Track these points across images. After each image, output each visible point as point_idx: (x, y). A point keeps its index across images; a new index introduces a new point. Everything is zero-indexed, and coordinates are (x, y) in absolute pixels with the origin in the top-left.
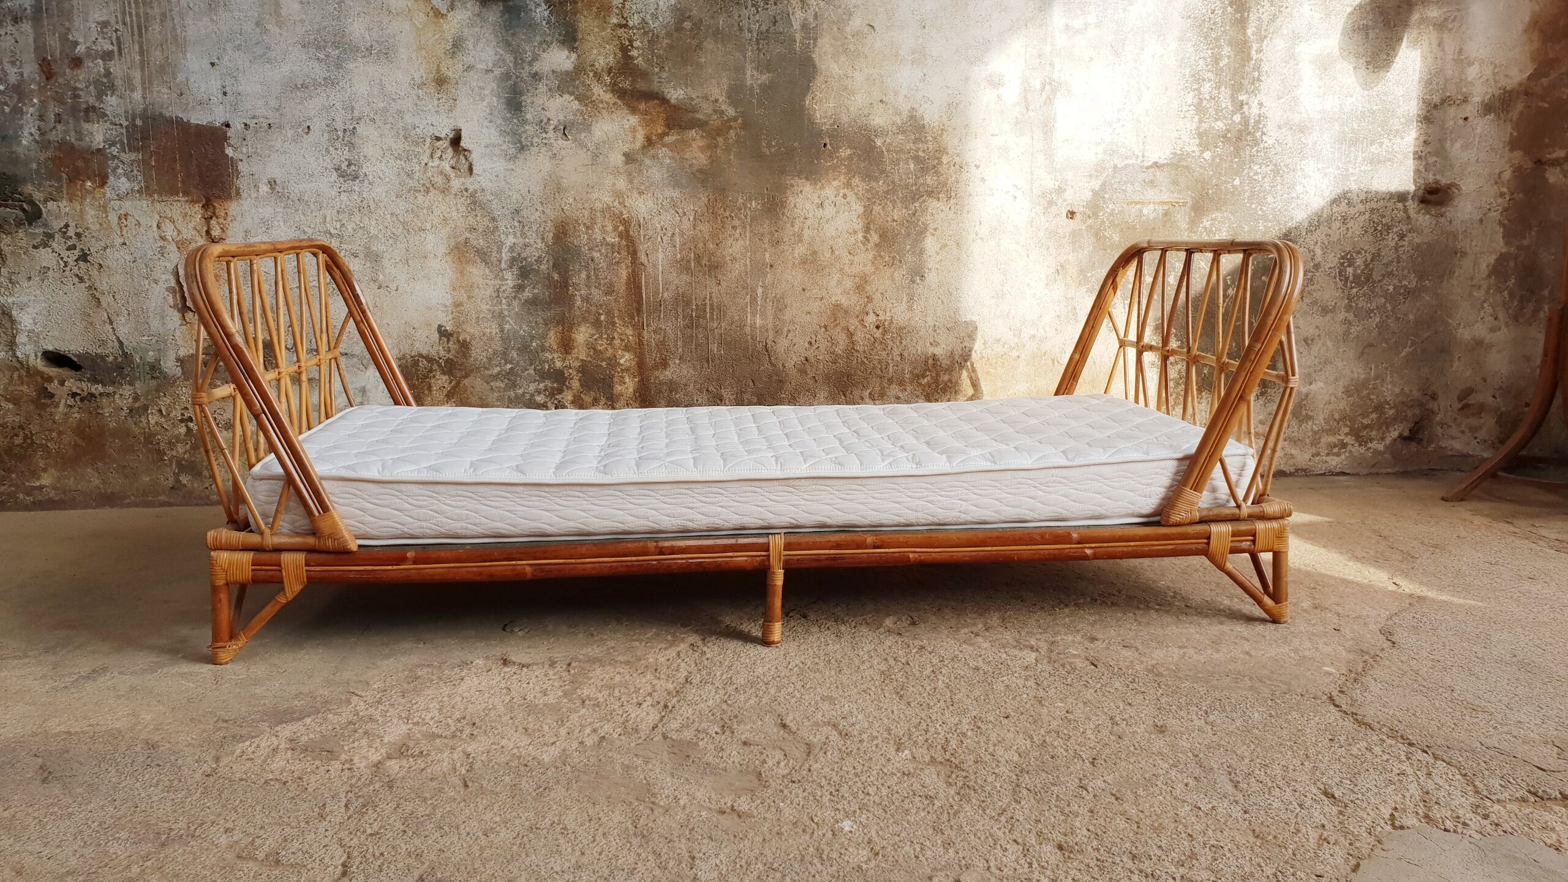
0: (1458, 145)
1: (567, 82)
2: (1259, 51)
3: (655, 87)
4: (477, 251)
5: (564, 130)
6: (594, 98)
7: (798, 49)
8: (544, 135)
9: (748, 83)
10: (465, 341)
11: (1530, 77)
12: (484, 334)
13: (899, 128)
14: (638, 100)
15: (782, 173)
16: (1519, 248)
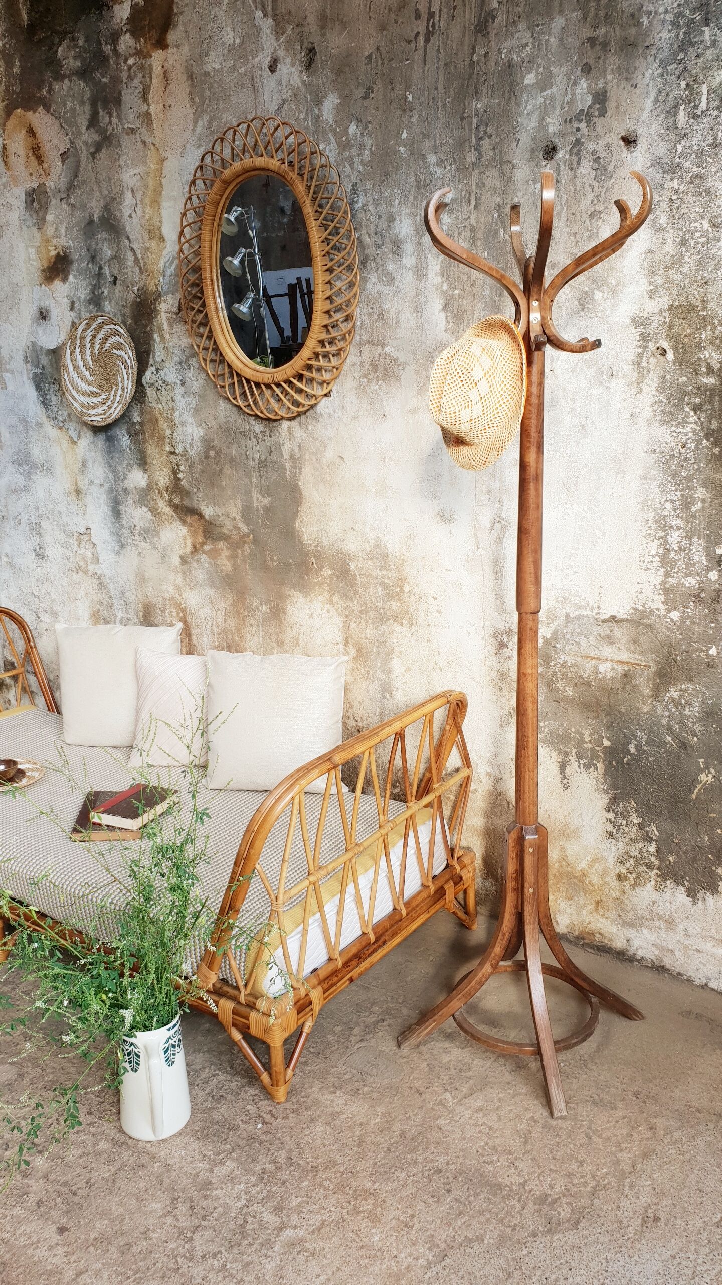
1: (145, 496)
3: (195, 504)
4: (104, 619)
5: (145, 535)
6: (159, 511)
7: (288, 477)
8: (133, 537)
9: (255, 505)
13: (367, 554)
14: (185, 514)
15: (283, 584)
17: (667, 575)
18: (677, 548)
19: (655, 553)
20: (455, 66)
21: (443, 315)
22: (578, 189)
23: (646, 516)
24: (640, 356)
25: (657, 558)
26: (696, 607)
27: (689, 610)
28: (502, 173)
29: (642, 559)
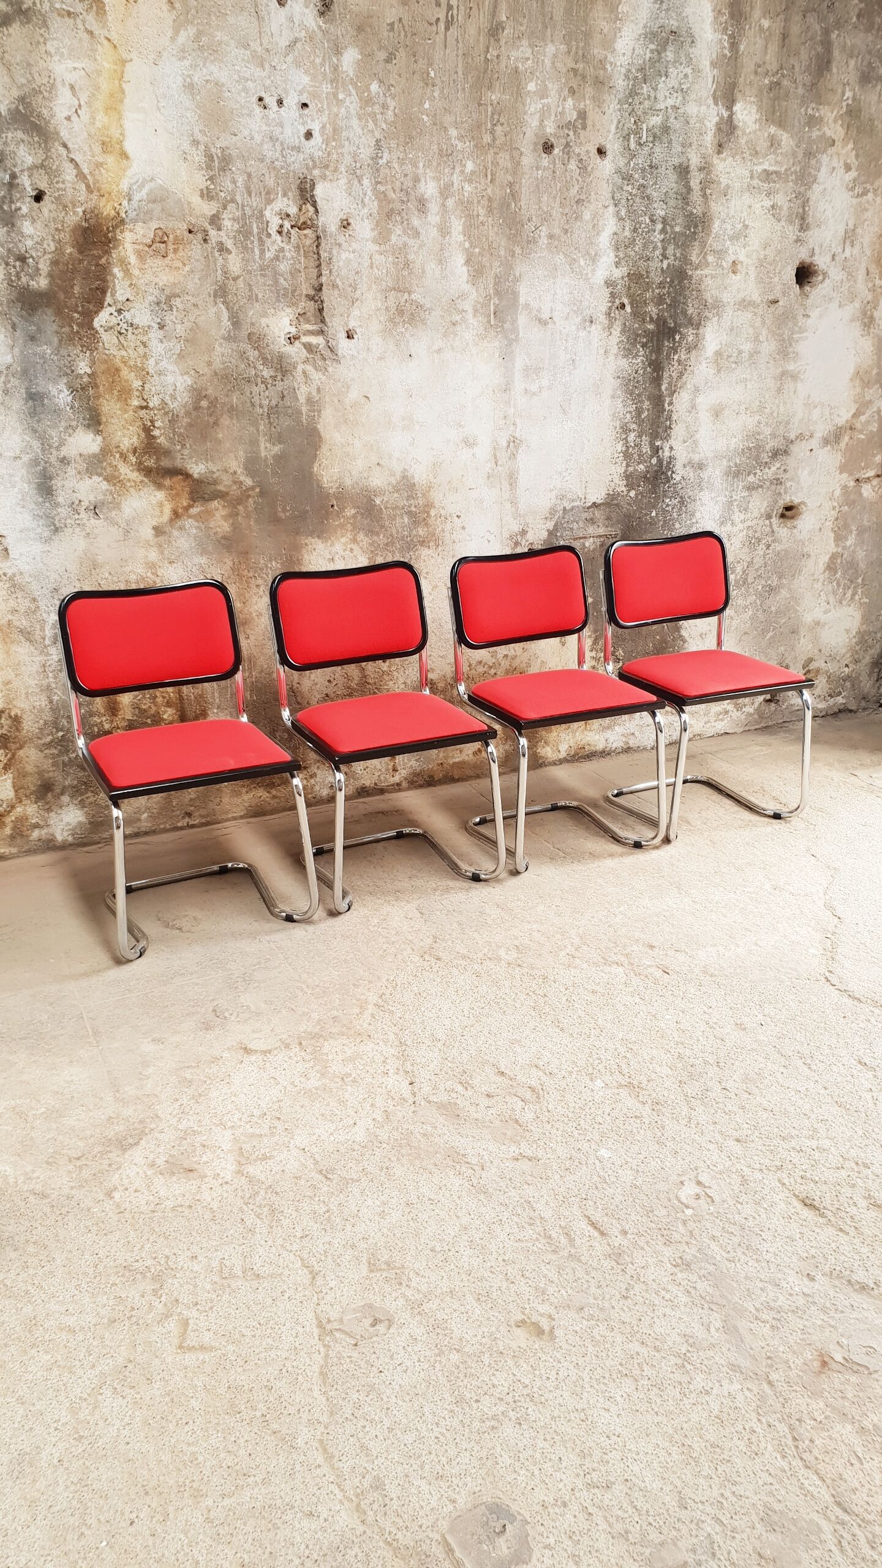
0: (806, 472)
1: (95, 464)
2: (671, 404)
3: (178, 463)
4: (21, 631)
5: (95, 509)
6: (122, 478)
7: (304, 421)
8: (77, 516)
9: (263, 455)
10: (16, 716)
11: (852, 417)
12: (34, 708)
13: (394, 487)
14: (163, 477)
15: (297, 534)
16: (844, 548)
17: (628, 466)
18: (633, 445)
19: (619, 450)
20: (472, 59)
21: (465, 269)
22: (568, 179)
23: (614, 424)
24: (610, 308)
25: (622, 454)
26: (644, 486)
27: (640, 488)
28: (512, 157)
29: (613, 456)
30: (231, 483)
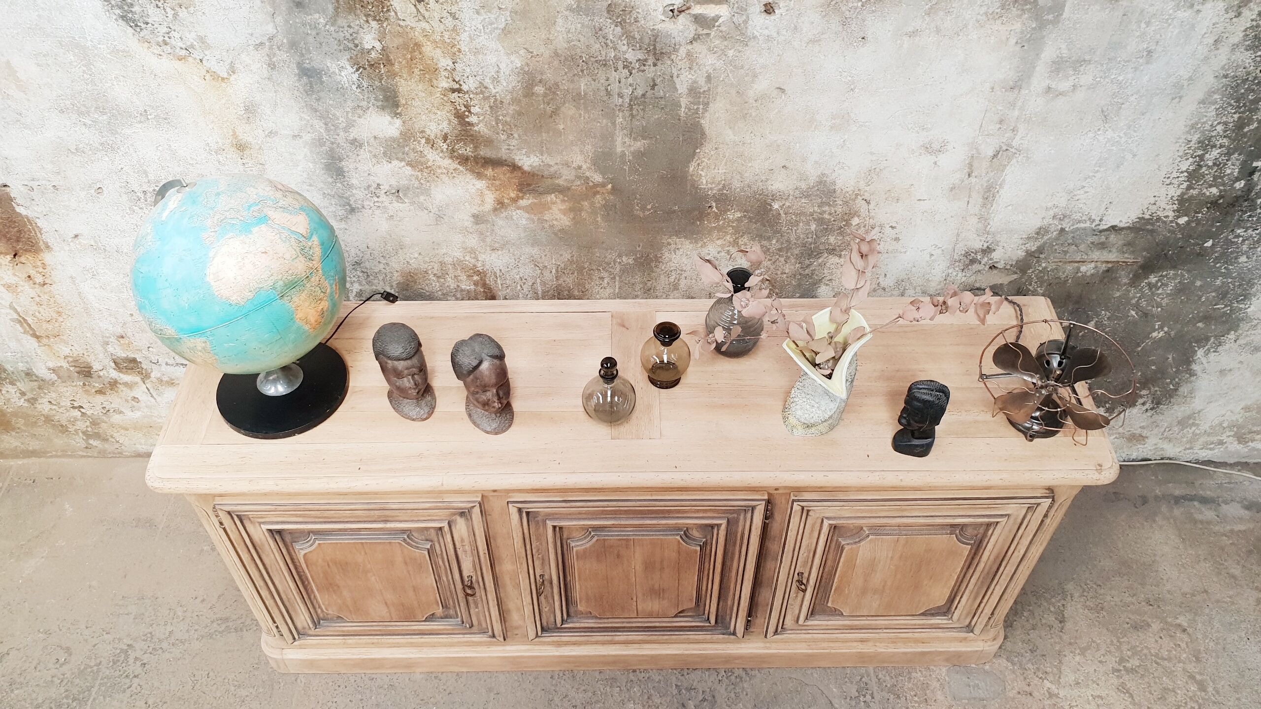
1: (395, 148)
3: (503, 153)
5: (398, 194)
6: (430, 164)
7: (682, 114)
8: (376, 199)
9: (619, 149)
13: (803, 192)
14: (483, 166)
15: (658, 233)
17: (1189, 188)
18: (1210, 163)
19: (1184, 169)
23: (1189, 138)
25: (1186, 174)
26: (1207, 212)
27: (1200, 215)
29: (1167, 176)
30: (573, 178)
